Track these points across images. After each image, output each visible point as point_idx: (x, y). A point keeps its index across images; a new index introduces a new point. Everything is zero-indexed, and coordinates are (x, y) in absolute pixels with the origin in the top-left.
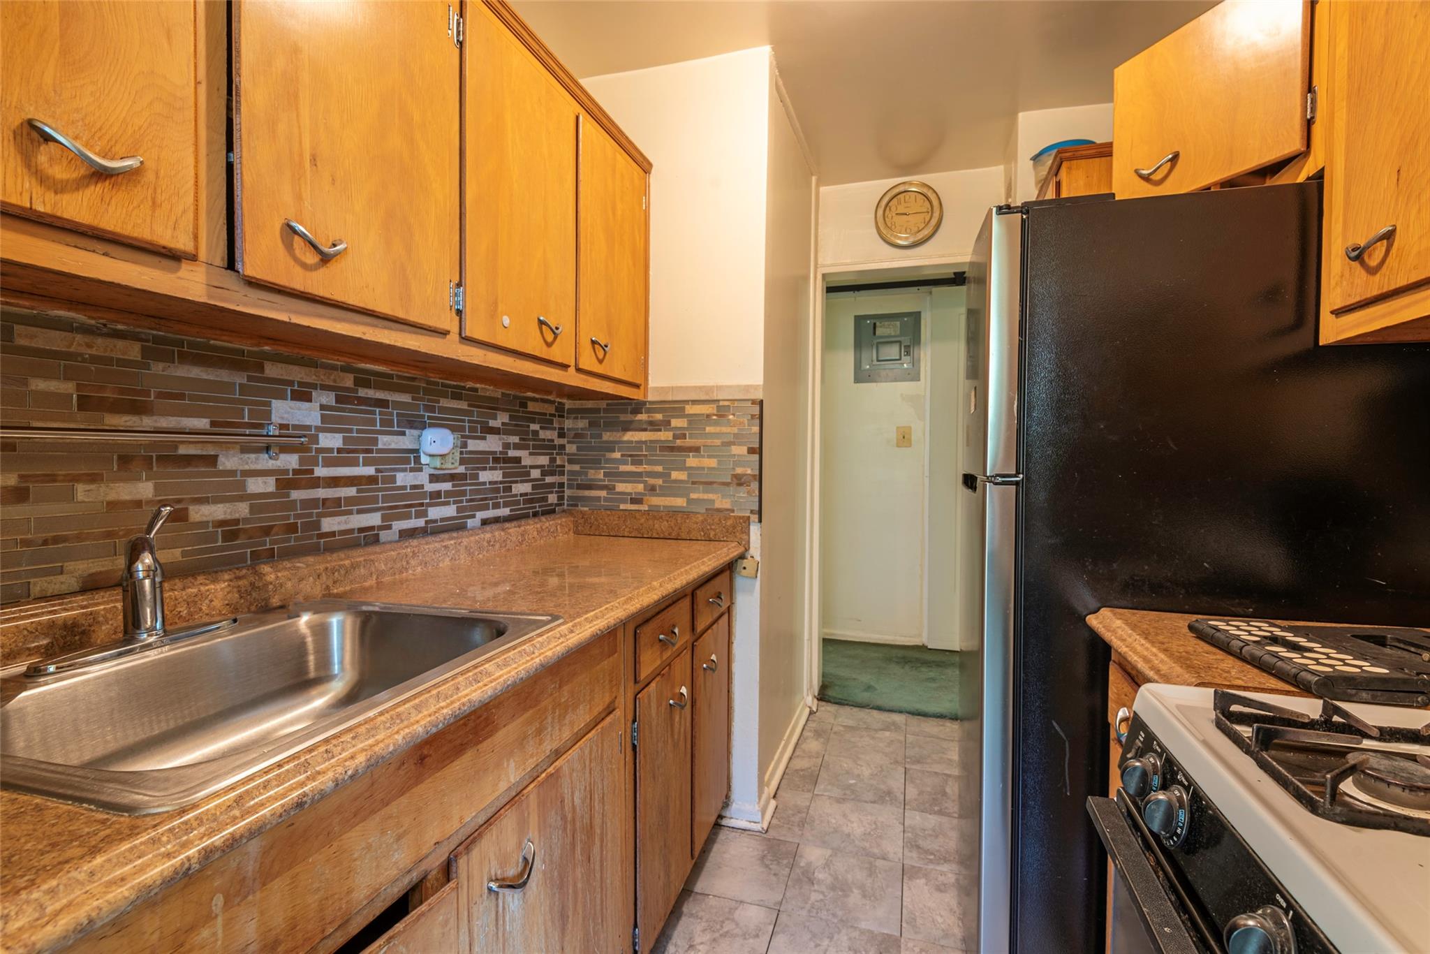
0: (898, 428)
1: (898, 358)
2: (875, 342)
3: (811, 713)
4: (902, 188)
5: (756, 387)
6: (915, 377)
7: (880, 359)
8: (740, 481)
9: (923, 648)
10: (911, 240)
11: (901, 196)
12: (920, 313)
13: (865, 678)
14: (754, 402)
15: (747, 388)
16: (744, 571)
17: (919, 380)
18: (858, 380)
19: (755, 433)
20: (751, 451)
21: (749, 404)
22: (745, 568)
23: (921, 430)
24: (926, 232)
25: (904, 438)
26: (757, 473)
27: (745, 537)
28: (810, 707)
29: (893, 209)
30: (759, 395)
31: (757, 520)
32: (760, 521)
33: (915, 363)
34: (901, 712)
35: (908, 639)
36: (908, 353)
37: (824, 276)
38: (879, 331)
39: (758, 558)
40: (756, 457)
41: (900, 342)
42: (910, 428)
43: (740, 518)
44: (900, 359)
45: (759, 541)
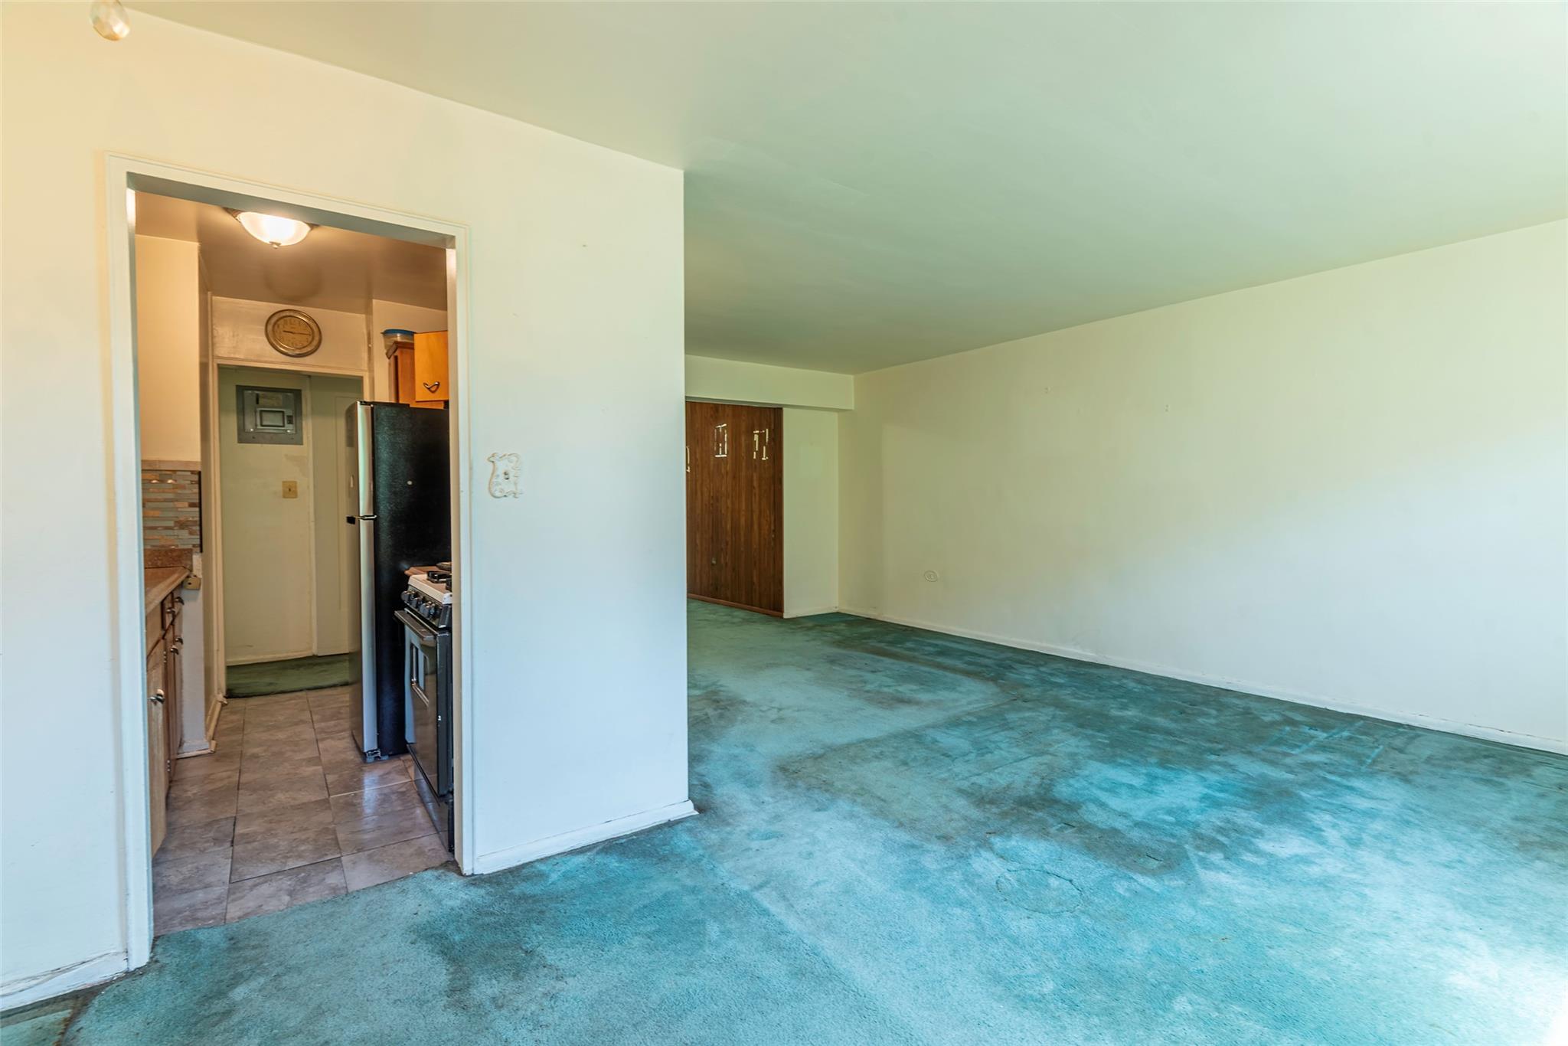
0: (284, 482)
1: (281, 424)
2: (259, 409)
3: (223, 705)
4: (288, 313)
5: (195, 463)
6: (299, 441)
7: (264, 423)
8: (182, 525)
9: (314, 657)
10: (297, 352)
11: (288, 319)
12: (300, 391)
13: (267, 680)
14: (193, 472)
15: (188, 463)
16: (190, 586)
17: (302, 444)
18: (240, 441)
19: (195, 493)
20: (192, 505)
21: (189, 473)
22: (190, 584)
23: (305, 484)
24: (309, 349)
25: (290, 491)
26: (198, 519)
27: (189, 562)
28: (221, 702)
29: (281, 327)
30: (198, 468)
31: (199, 551)
32: (201, 551)
33: (299, 430)
34: (301, 690)
35: (299, 653)
36: (290, 422)
37: (218, 365)
38: (261, 401)
39: (200, 576)
40: (197, 509)
41: (283, 412)
42: (296, 482)
43: (184, 550)
44: (283, 426)
45: (201, 565)
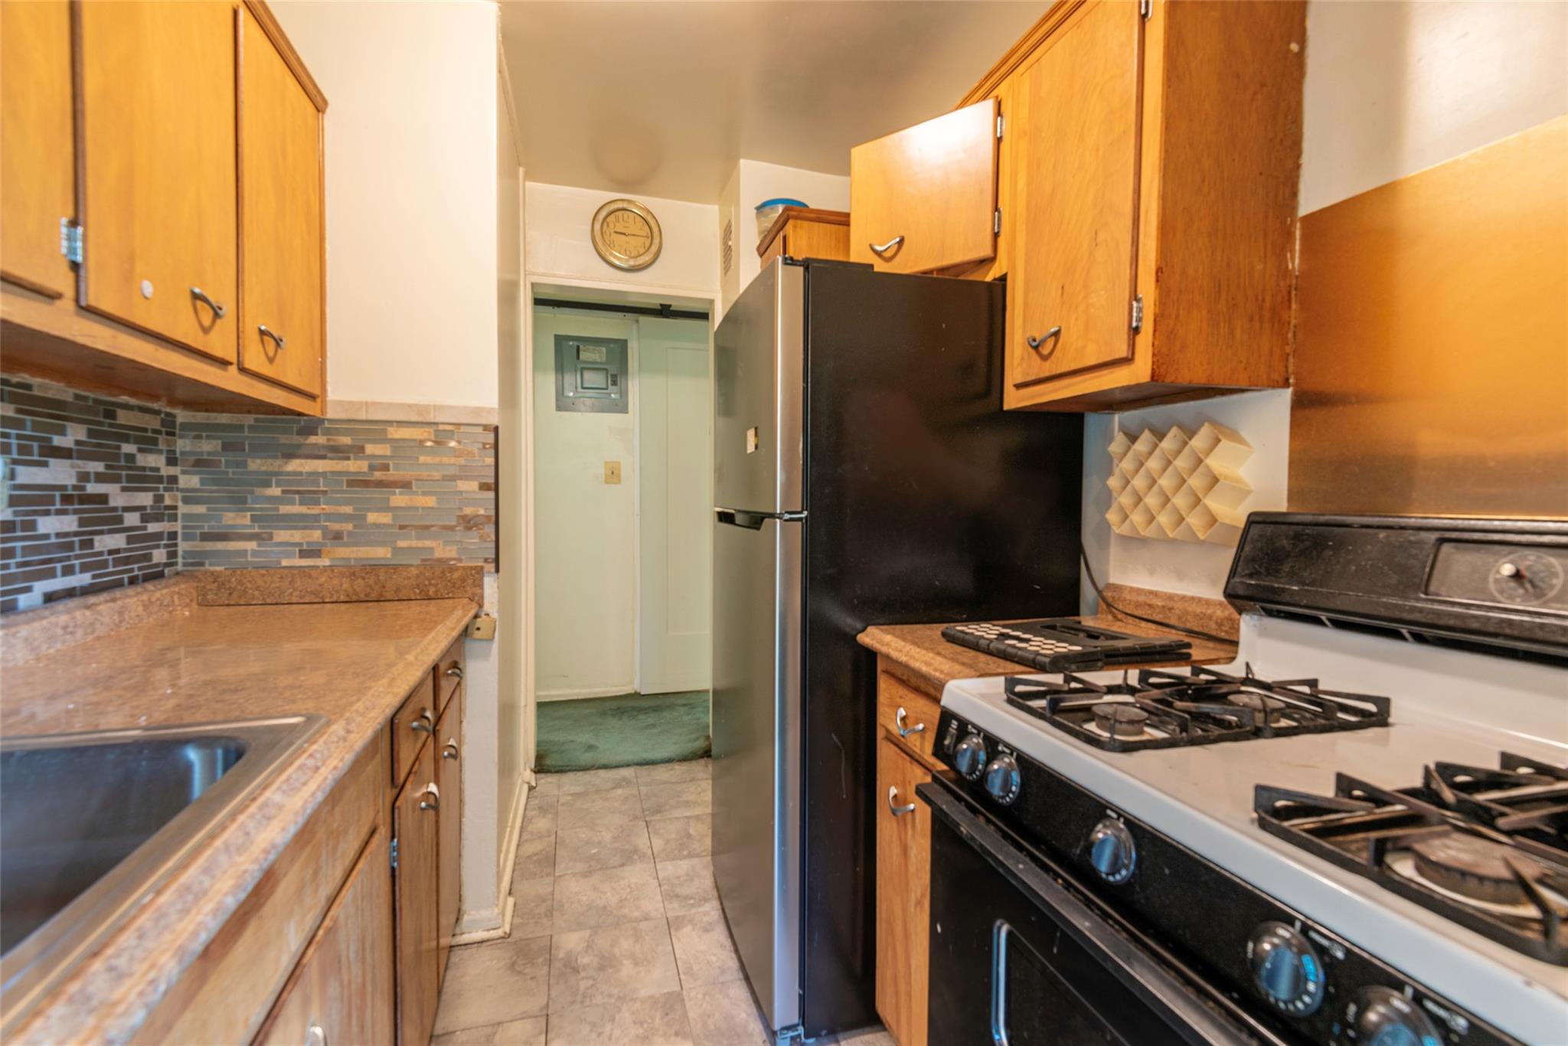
0: (606, 463)
1: (604, 386)
2: (579, 366)
3: (531, 788)
4: (620, 205)
5: (490, 411)
6: (622, 407)
7: (585, 385)
8: (469, 523)
9: (636, 696)
10: (632, 263)
11: (620, 213)
12: (626, 341)
13: (585, 737)
14: (486, 427)
15: (478, 411)
16: (476, 632)
17: (627, 413)
18: (559, 408)
19: (489, 466)
20: (484, 487)
21: (480, 430)
22: (478, 629)
23: (630, 467)
24: (646, 258)
25: (613, 475)
26: (492, 513)
27: (479, 591)
28: (528, 783)
29: (611, 225)
30: (494, 420)
31: (493, 570)
32: (497, 570)
33: (624, 394)
34: (628, 765)
35: (619, 688)
36: (614, 383)
37: (533, 285)
38: (583, 355)
39: (495, 615)
40: (492, 494)
41: (606, 370)
42: (619, 463)
43: (471, 568)
44: (606, 389)
45: (496, 595)
